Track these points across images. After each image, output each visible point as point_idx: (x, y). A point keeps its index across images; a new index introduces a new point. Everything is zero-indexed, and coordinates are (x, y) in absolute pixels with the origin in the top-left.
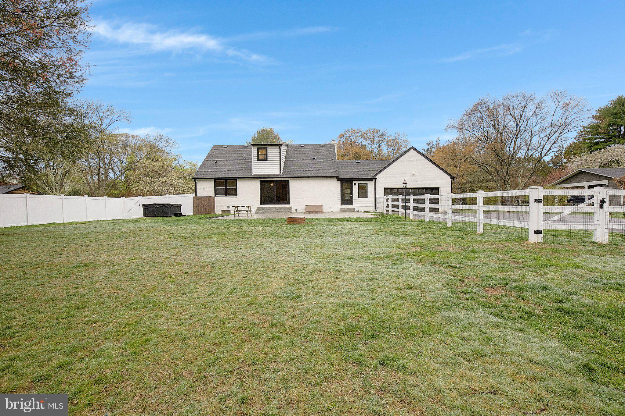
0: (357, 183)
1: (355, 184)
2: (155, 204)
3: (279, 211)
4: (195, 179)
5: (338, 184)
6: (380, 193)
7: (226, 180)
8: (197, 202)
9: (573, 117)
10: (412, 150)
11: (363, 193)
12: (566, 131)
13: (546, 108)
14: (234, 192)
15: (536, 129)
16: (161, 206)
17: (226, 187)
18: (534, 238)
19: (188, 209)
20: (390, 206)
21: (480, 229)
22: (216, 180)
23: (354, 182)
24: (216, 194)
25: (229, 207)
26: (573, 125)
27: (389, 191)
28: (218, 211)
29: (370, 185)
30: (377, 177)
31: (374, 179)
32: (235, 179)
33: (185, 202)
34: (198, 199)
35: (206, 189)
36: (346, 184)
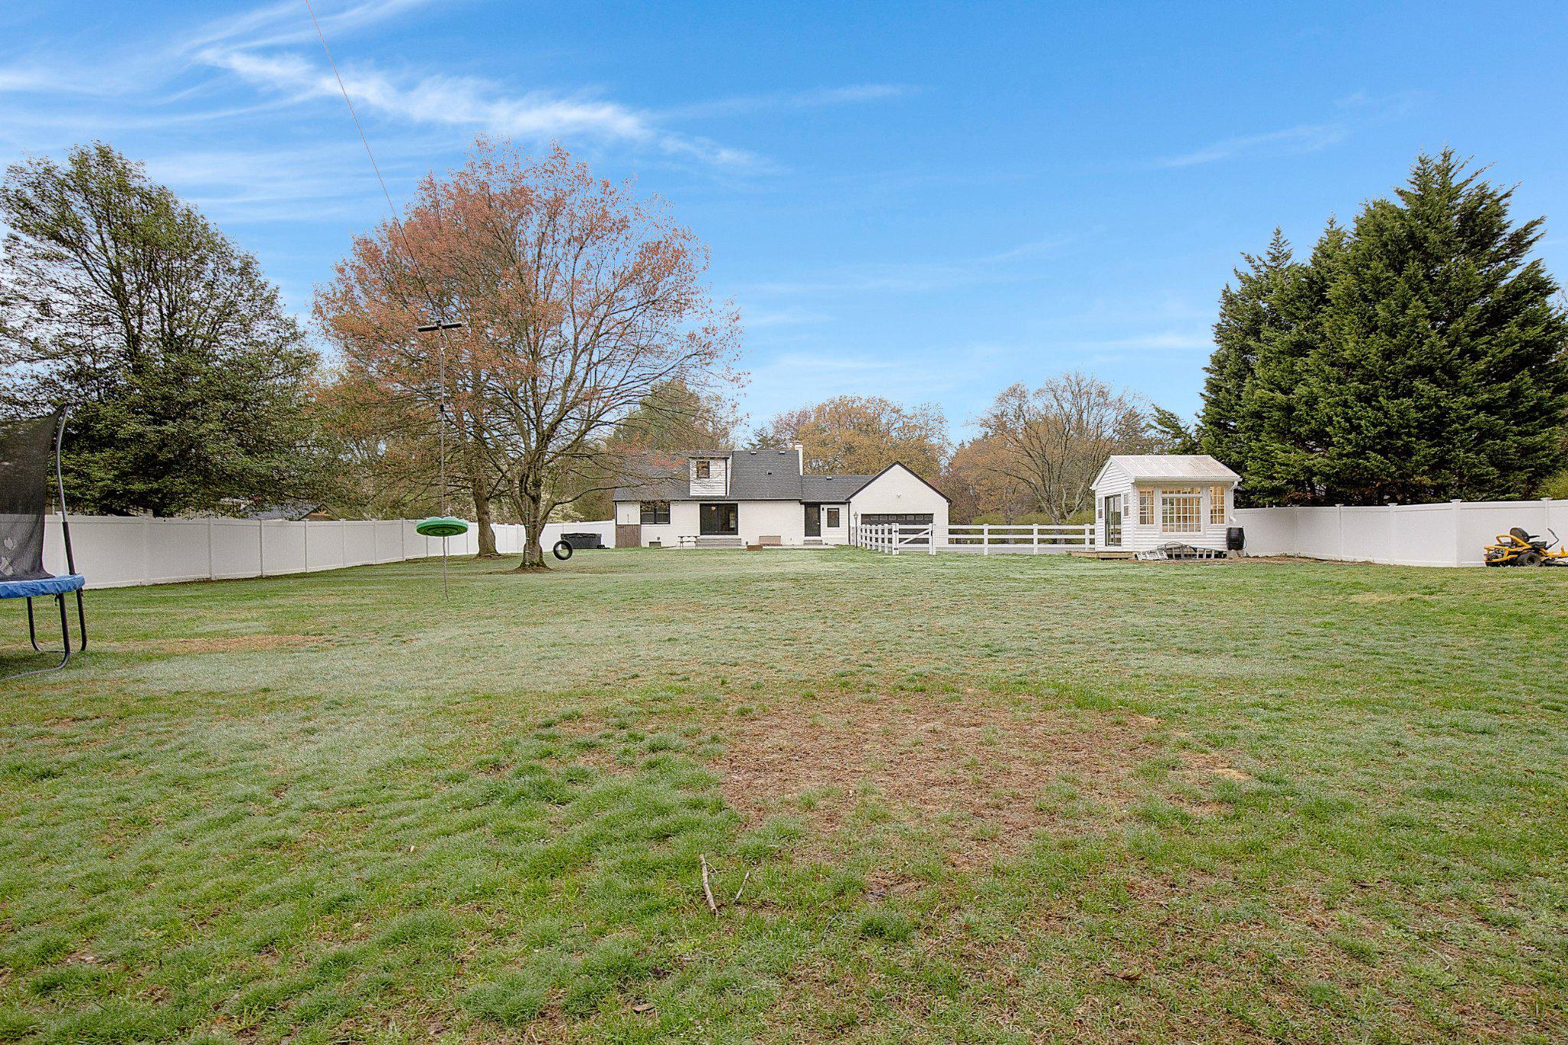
0: (826, 507)
1: (823, 509)
2: (577, 534)
3: (727, 543)
4: (616, 501)
5: (801, 509)
6: (856, 521)
7: (656, 503)
8: (619, 530)
10: (897, 466)
11: (834, 520)
14: (666, 519)
16: (584, 536)
17: (656, 511)
19: (609, 538)
22: (643, 503)
23: (822, 506)
24: (644, 519)
25: (659, 538)
27: (867, 518)
28: (645, 543)
29: (843, 511)
30: (851, 500)
31: (847, 502)
32: (668, 502)
33: (606, 531)
34: (619, 527)
35: (630, 514)
36: (812, 508)
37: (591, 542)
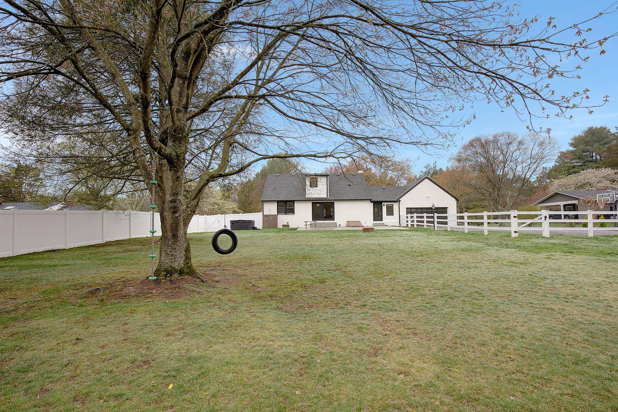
0: (386, 204)
1: (384, 205)
2: (240, 220)
3: (328, 225)
4: (263, 201)
5: (371, 205)
6: (403, 212)
7: (286, 202)
8: (266, 219)
9: (547, 152)
10: (426, 179)
11: (390, 212)
12: (543, 162)
13: (526, 145)
14: (292, 211)
15: (520, 160)
16: (245, 222)
17: (286, 207)
18: (514, 235)
19: (259, 223)
20: (415, 221)
21: (486, 233)
22: (278, 202)
23: (383, 203)
24: (279, 212)
25: (288, 223)
26: (548, 157)
27: (410, 211)
28: (280, 226)
29: (395, 206)
30: (400, 200)
31: (398, 201)
32: (293, 202)
33: (257, 218)
34: (265, 216)
35: (271, 209)
36: (377, 205)
37: (248, 225)
